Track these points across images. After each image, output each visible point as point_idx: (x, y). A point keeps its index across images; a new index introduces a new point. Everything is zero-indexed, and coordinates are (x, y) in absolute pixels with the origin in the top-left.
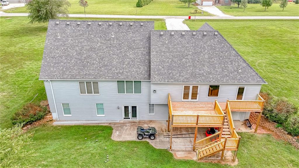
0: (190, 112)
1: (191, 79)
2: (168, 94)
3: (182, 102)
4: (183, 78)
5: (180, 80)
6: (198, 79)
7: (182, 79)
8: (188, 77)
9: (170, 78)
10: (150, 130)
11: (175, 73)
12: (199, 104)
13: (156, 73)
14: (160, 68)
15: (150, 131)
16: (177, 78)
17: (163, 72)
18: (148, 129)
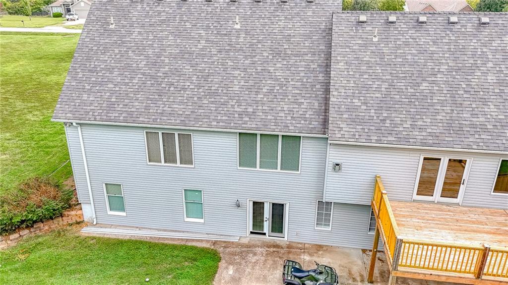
0: (444, 233)
1: (447, 139)
2: (376, 177)
3: (415, 204)
4: (424, 134)
5: (415, 140)
6: (471, 140)
7: (420, 137)
8: (438, 131)
9: (383, 132)
10: (321, 273)
11: (399, 119)
12: (465, 211)
13: (344, 116)
14: (356, 104)
15: (319, 277)
16: (404, 133)
17: (363, 114)
18: (315, 271)
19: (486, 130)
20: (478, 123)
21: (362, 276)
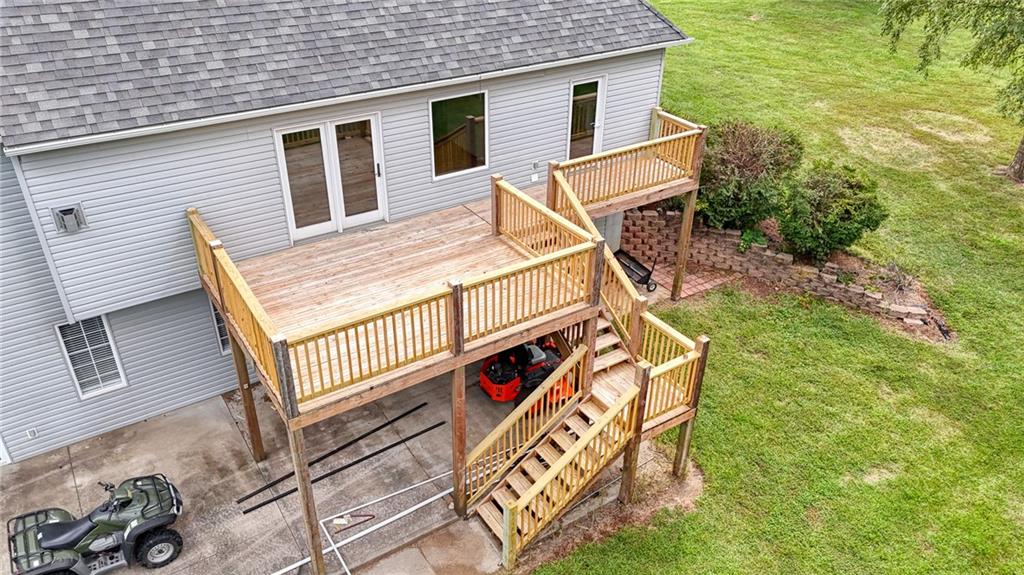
1: (315, 78)
2: (187, 215)
4: (262, 77)
5: (245, 98)
7: (255, 87)
8: (292, 64)
9: (160, 91)
10: (125, 504)
11: (190, 51)
14: (54, 28)
15: (125, 515)
16: (214, 84)
17: (87, 53)
18: (105, 508)
19: (386, 44)
20: (366, 31)
21: (238, 455)
